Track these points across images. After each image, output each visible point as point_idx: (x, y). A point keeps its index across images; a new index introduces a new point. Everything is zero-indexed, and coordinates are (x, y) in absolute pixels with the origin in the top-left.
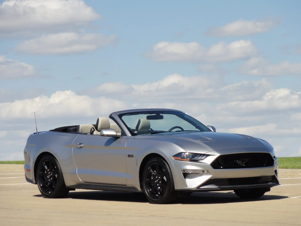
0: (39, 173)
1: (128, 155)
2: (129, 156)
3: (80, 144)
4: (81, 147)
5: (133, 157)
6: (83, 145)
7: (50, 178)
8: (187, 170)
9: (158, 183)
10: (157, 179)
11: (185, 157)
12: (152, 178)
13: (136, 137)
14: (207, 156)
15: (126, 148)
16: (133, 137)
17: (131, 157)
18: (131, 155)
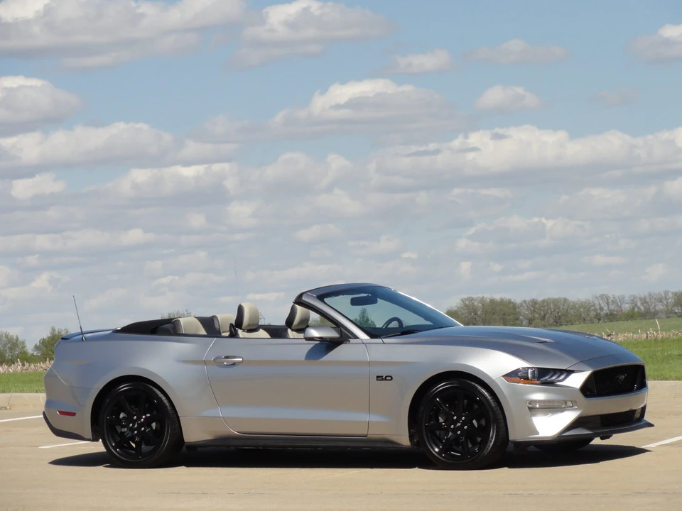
1: (377, 377)
2: (379, 378)
3: (227, 357)
4: (234, 364)
5: (392, 379)
6: (241, 359)
7: (139, 428)
8: (536, 401)
9: (459, 429)
10: (457, 421)
11: (530, 376)
12: (441, 420)
13: (385, 340)
14: (569, 372)
15: (369, 363)
16: (379, 340)
17: (386, 379)
18: (386, 377)
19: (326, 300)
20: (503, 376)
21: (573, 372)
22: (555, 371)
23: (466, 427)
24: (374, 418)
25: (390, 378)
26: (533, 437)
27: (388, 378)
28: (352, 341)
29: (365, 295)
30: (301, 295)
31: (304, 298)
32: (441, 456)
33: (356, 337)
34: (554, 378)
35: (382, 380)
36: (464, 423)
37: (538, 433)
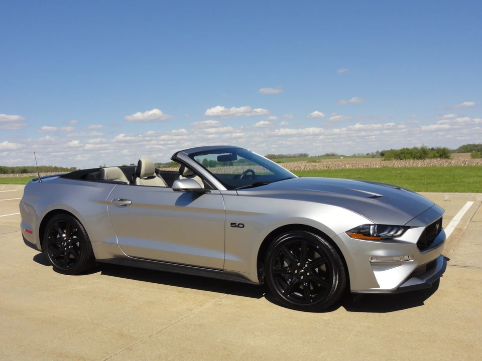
0: (49, 239)
1: (232, 224)
2: (233, 225)
3: (122, 200)
4: (125, 205)
5: (243, 227)
6: (130, 202)
7: (67, 246)
8: (377, 257)
9: (302, 274)
10: (300, 268)
11: (371, 232)
12: (286, 265)
13: (240, 192)
14: (406, 228)
15: (225, 212)
16: (234, 192)
17: (238, 226)
18: (239, 224)
19: (195, 158)
20: (346, 232)
21: (409, 227)
22: (392, 227)
23: (308, 274)
24: (229, 257)
25: (242, 226)
26: (373, 290)
27: (240, 226)
28: (212, 191)
29: (229, 154)
30: (176, 154)
31: (179, 156)
32: (286, 297)
33: (216, 189)
34: (392, 233)
35: (236, 226)
36: (306, 270)
37: (379, 287)
